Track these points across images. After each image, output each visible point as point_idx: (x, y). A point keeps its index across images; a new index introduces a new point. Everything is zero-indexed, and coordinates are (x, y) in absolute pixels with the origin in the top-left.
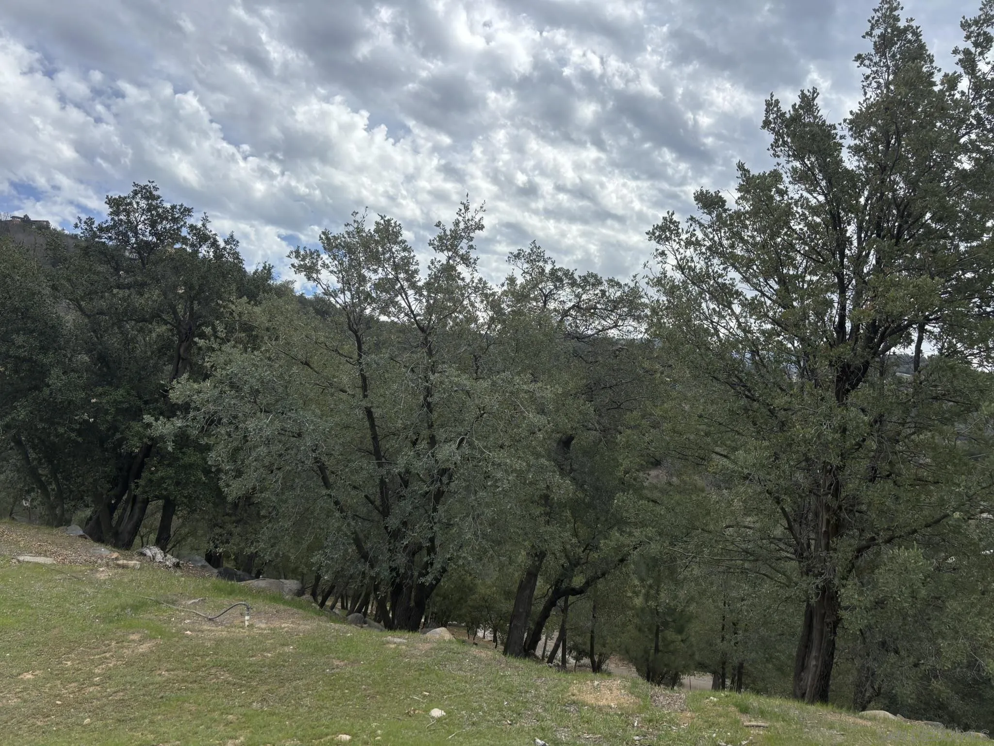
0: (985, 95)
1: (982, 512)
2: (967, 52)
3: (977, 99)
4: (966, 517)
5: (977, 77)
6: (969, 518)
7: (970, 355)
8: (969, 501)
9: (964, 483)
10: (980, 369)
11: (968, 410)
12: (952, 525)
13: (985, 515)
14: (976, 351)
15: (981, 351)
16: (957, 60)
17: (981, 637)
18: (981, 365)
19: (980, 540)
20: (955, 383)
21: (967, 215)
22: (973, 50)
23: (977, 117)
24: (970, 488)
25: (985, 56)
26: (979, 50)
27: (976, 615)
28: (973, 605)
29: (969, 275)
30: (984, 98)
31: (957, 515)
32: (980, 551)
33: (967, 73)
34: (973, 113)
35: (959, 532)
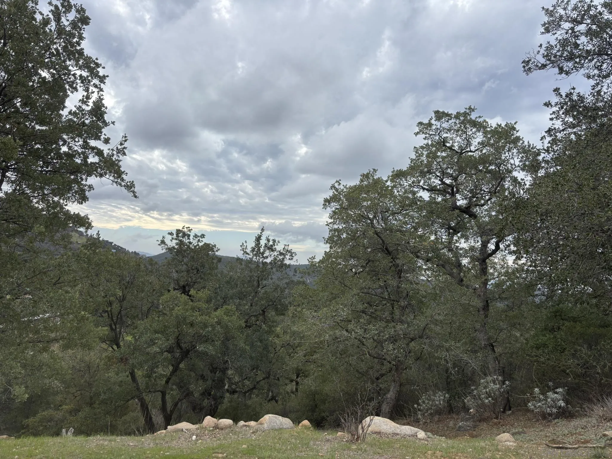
0: (63, 39)
1: (25, 294)
2: (56, 7)
3: (58, 39)
4: (14, 298)
5: (61, 26)
6: (17, 298)
7: (32, 197)
8: (18, 287)
9: (16, 276)
10: (37, 205)
11: (26, 230)
12: (5, 304)
13: (27, 296)
14: (36, 195)
15: (39, 196)
16: (50, 10)
17: (13, 373)
18: (38, 202)
19: (22, 312)
20: (20, 211)
21: (43, 109)
22: (60, 8)
23: (57, 49)
24: (19, 279)
25: (67, 15)
26: (64, 10)
27: (13, 360)
28: (11, 354)
29: (38, 146)
30: (62, 40)
31: (8, 297)
32: (21, 318)
33: (55, 21)
34: (55, 46)
35: (9, 308)
